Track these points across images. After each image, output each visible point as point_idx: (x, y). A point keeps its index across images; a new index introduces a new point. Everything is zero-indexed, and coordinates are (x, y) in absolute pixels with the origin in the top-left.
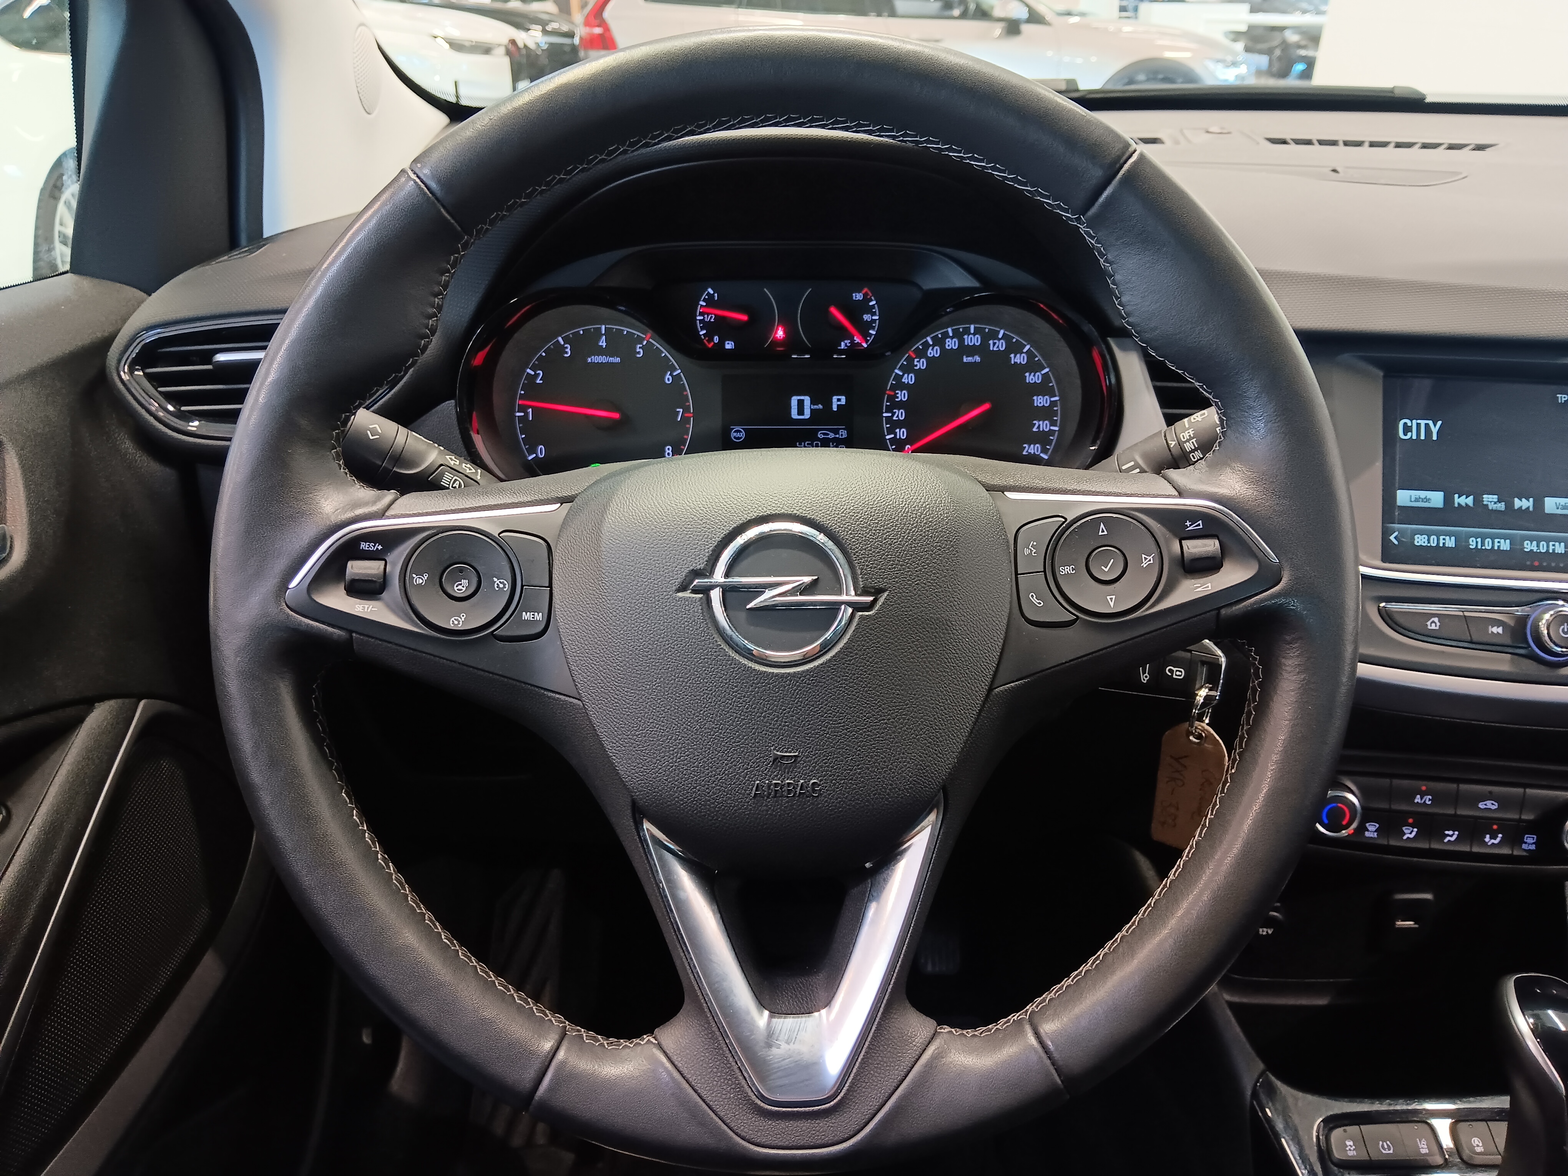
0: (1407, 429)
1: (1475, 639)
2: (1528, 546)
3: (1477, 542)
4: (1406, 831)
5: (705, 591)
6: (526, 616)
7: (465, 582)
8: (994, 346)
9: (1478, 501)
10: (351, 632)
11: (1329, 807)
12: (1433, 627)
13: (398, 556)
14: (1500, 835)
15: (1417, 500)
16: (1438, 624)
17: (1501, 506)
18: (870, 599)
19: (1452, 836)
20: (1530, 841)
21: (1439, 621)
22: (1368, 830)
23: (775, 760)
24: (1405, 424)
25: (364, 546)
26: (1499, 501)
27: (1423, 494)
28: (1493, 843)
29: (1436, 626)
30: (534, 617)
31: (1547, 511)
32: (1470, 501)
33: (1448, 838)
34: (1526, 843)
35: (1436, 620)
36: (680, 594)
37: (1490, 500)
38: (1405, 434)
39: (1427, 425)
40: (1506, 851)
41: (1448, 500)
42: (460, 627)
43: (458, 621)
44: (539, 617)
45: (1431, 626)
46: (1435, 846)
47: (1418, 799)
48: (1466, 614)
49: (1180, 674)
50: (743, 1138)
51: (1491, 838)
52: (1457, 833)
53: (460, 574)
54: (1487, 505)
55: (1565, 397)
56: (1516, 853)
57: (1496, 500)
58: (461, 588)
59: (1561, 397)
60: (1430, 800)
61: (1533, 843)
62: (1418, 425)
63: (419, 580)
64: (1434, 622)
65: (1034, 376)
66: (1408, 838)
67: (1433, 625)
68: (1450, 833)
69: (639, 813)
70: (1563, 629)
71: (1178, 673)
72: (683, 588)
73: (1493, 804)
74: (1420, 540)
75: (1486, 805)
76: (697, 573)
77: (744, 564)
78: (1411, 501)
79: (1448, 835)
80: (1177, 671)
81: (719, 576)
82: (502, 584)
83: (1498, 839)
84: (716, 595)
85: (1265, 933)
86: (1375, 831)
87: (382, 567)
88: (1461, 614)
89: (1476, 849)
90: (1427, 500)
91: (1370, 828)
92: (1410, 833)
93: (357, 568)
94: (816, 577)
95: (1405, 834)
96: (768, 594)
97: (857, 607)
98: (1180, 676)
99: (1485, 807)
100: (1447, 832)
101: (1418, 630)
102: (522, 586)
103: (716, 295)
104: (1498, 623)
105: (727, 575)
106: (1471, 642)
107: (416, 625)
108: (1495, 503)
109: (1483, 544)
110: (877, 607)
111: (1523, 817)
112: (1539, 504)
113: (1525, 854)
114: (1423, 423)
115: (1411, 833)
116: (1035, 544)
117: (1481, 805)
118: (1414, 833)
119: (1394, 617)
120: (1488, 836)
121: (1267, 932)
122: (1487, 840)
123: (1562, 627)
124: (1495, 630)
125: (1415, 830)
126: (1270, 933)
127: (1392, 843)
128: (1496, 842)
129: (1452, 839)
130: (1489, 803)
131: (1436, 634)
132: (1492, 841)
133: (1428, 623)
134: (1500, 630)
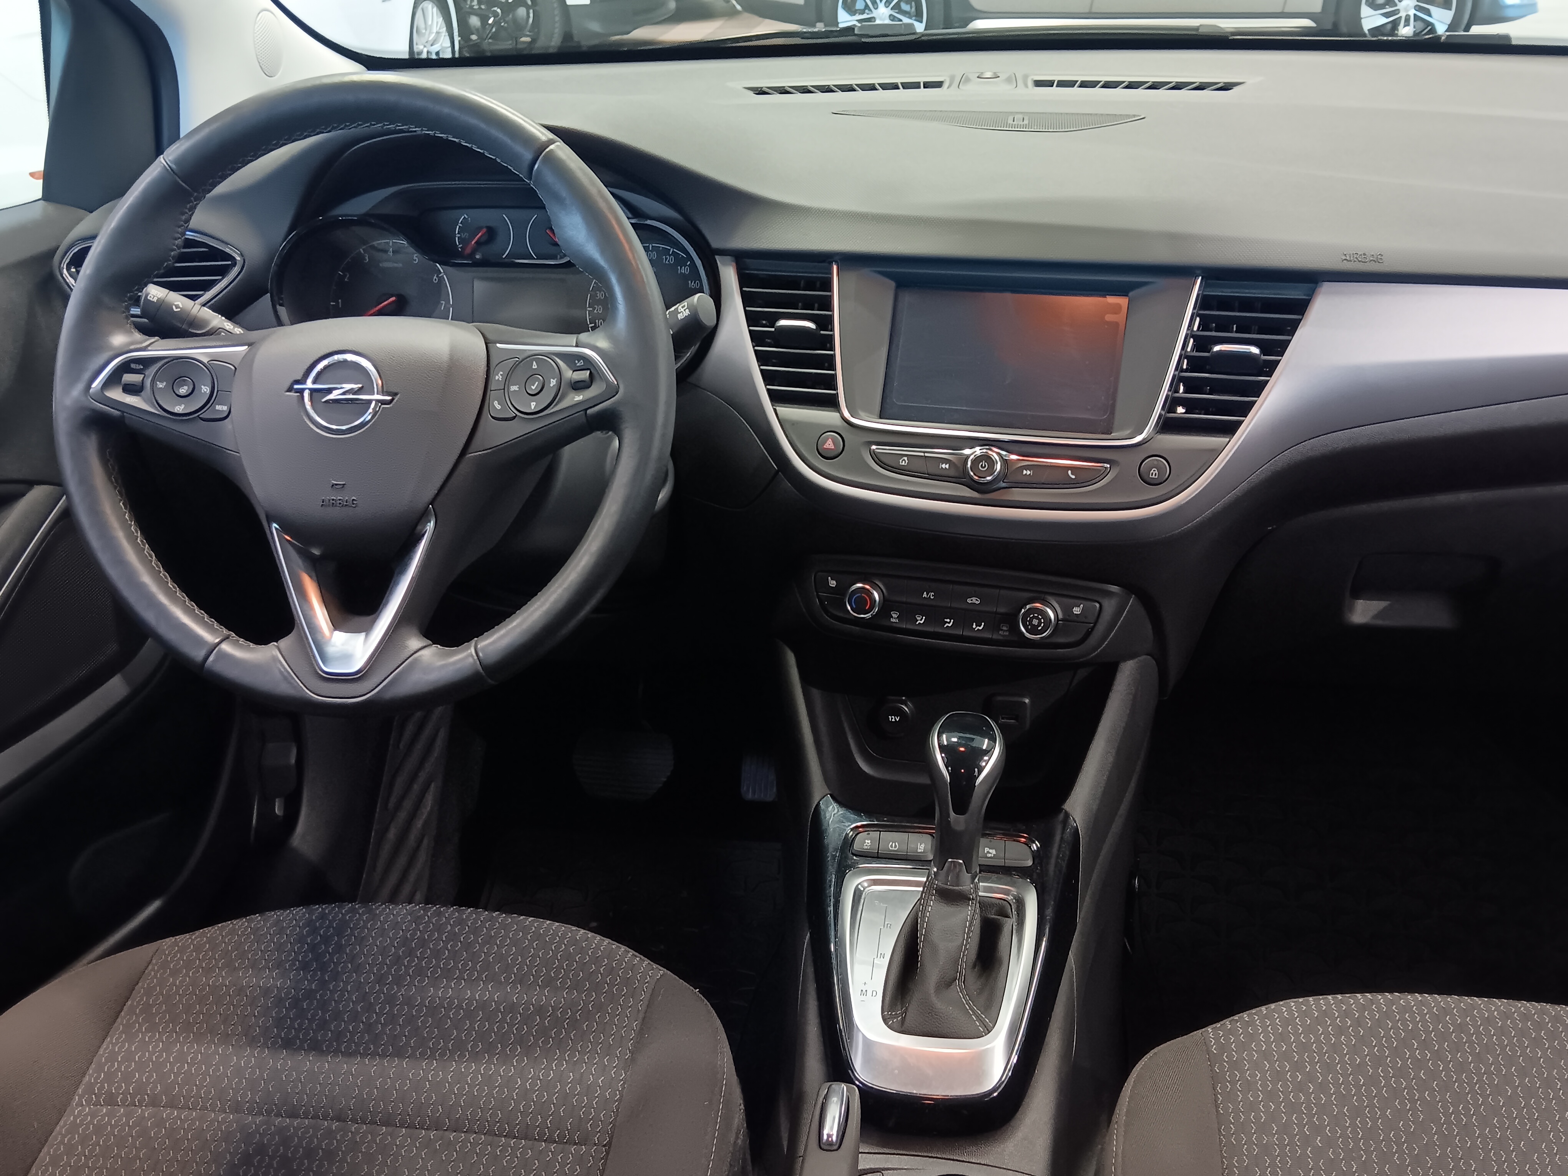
1: (930, 472)
4: (918, 618)
5: (301, 391)
6: (218, 407)
7: (186, 388)
8: (666, 261)
10: (123, 412)
11: (856, 596)
12: (903, 464)
13: (152, 370)
14: (983, 624)
16: (907, 461)
18: (389, 398)
19: (949, 622)
20: (1005, 628)
21: (908, 460)
22: (892, 617)
23: (333, 486)
25: (133, 366)
28: (978, 629)
30: (222, 408)
33: (947, 624)
34: (1002, 630)
35: (906, 458)
36: (288, 393)
40: (988, 635)
42: (181, 412)
43: (179, 409)
44: (225, 408)
46: (938, 630)
47: (925, 595)
48: (926, 455)
50: (311, 691)
51: (977, 626)
52: (952, 621)
53: (184, 383)
56: (995, 637)
58: (183, 391)
60: (933, 596)
61: (1007, 631)
63: (161, 385)
64: (904, 460)
65: (695, 283)
66: (919, 623)
67: (904, 462)
68: (948, 620)
69: (270, 519)
70: (982, 465)
72: (290, 389)
73: (976, 600)
75: (972, 600)
76: (297, 382)
77: (324, 377)
79: (947, 622)
81: (309, 384)
82: (206, 389)
83: (982, 626)
84: (306, 394)
85: (893, 720)
86: (897, 618)
87: (141, 378)
88: (922, 454)
89: (966, 633)
91: (893, 615)
93: (128, 378)
94: (360, 386)
95: (917, 620)
96: (335, 392)
97: (383, 402)
99: (971, 602)
100: (946, 620)
101: (893, 465)
102: (218, 391)
103: (469, 219)
104: (946, 461)
105: (314, 382)
106: (927, 474)
107: (158, 411)
110: (393, 403)
111: (998, 611)
113: (1001, 638)
115: (921, 620)
116: (502, 373)
117: (969, 601)
118: (923, 620)
119: (878, 455)
120: (974, 624)
121: (895, 719)
122: (974, 626)
123: (981, 463)
124: (944, 466)
125: (924, 618)
126: (897, 720)
127: (909, 626)
128: (981, 628)
129: (950, 625)
130: (974, 599)
131: (906, 468)
132: (978, 628)
133: (901, 461)
134: (947, 466)
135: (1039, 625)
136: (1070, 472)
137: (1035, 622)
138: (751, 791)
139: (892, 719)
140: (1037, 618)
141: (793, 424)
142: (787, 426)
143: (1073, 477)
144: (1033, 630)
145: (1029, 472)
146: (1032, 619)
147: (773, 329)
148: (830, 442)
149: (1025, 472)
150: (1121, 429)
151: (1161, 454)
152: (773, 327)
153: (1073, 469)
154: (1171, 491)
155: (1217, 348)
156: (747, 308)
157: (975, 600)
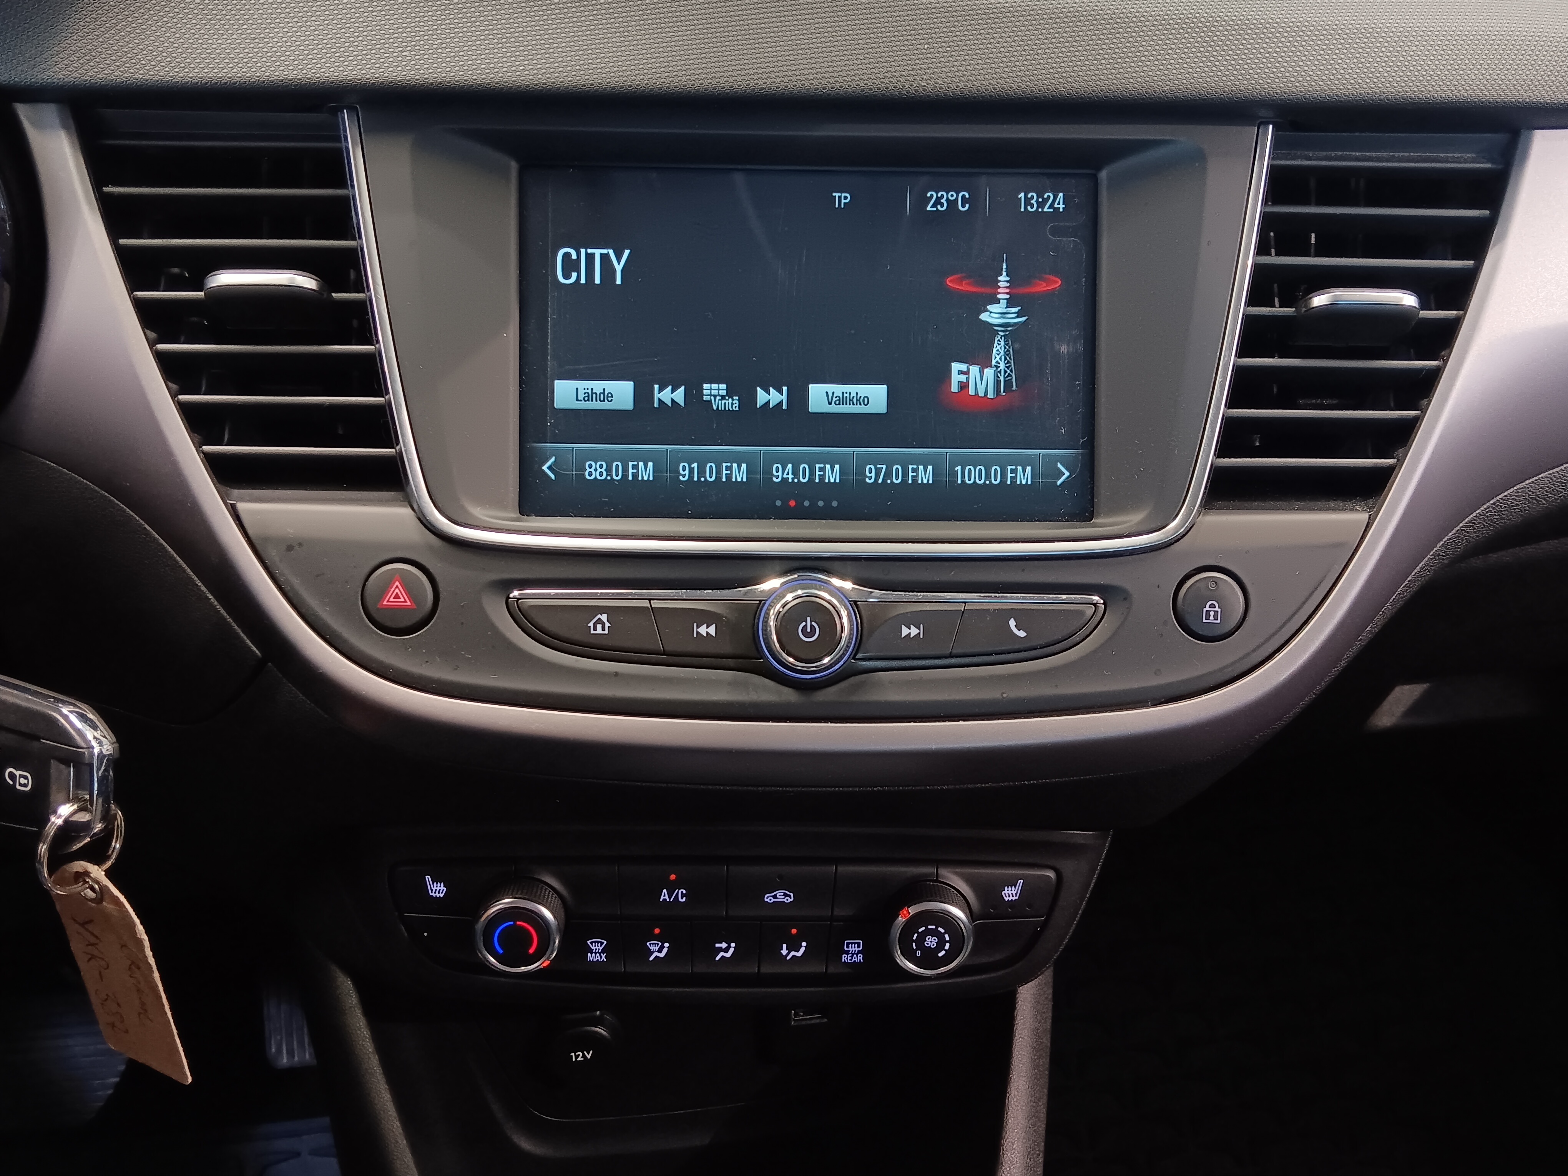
0: (570, 266)
1: (669, 648)
2: (781, 473)
3: (691, 471)
4: (652, 948)
9: (694, 395)
11: (502, 926)
12: (599, 630)
14: (804, 944)
15: (588, 397)
16: (608, 624)
17: (733, 404)
19: (726, 950)
20: (853, 949)
21: (612, 620)
22: (591, 952)
24: (567, 256)
26: (730, 394)
27: (598, 386)
28: (794, 957)
29: (603, 629)
31: (812, 408)
32: (679, 396)
33: (722, 954)
34: (847, 952)
35: (604, 617)
37: (713, 391)
38: (567, 276)
39: (605, 258)
40: (815, 967)
41: (642, 395)
45: (595, 629)
46: (701, 968)
47: (664, 896)
48: (656, 604)
49: (26, 781)
51: (789, 950)
52: (733, 945)
54: (710, 401)
55: (846, 198)
56: (832, 970)
57: (724, 393)
59: (840, 197)
60: (683, 895)
61: (859, 952)
62: (590, 258)
64: (599, 621)
66: (657, 958)
67: (599, 627)
68: (724, 945)
70: (805, 627)
71: (23, 781)
73: (785, 895)
74: (595, 471)
75: (775, 897)
78: (577, 400)
79: (721, 950)
80: (21, 776)
83: (802, 950)
86: (603, 951)
88: (646, 604)
89: (767, 968)
90: (606, 396)
92: (658, 951)
95: (650, 953)
98: (25, 785)
99: (774, 900)
100: (718, 945)
101: (574, 637)
104: (706, 617)
106: (664, 653)
108: (723, 398)
109: (701, 472)
111: (837, 912)
112: (799, 398)
113: (847, 970)
114: (598, 252)
115: (660, 951)
117: (768, 899)
118: (665, 950)
119: (533, 614)
120: (784, 946)
121: (584, 1056)
122: (784, 952)
123: (804, 624)
124: (703, 630)
125: (667, 945)
126: (589, 1057)
127: (632, 968)
128: (799, 954)
129: (728, 955)
130: (779, 894)
131: (604, 642)
132: (793, 953)
133: (591, 624)
134: (712, 630)
135: (940, 946)
136: (1012, 623)
137: (931, 942)
138: (285, 1051)
139: (578, 1056)
140: (935, 933)
141: (290, 548)
142: (273, 554)
143: (1022, 634)
144: (929, 959)
145: (914, 631)
146: (922, 937)
147: (201, 294)
148: (397, 588)
149: (905, 631)
150: (1119, 507)
151: (1222, 564)
152: (200, 289)
153: (1024, 617)
154: (1254, 650)
155: (1320, 300)
156: (122, 241)
157: (785, 897)
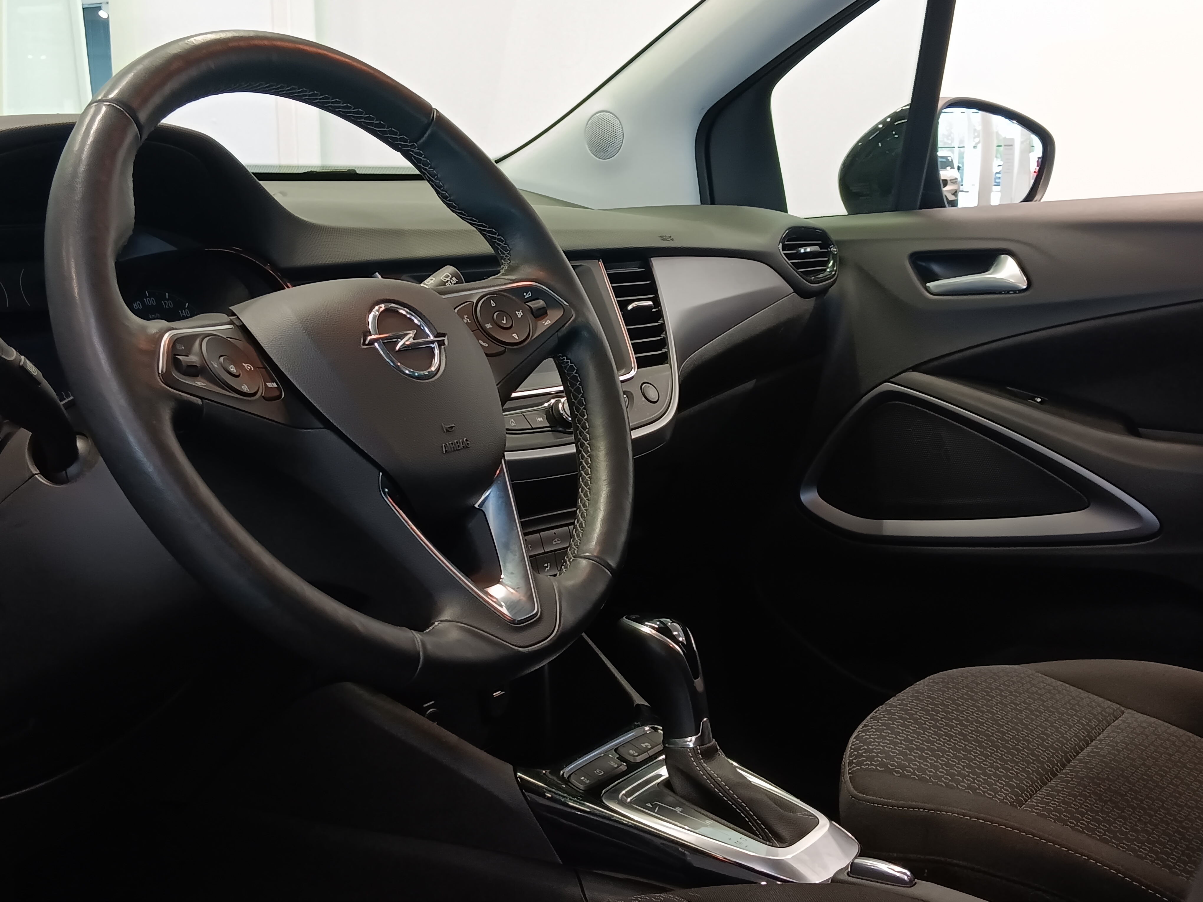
1: (533, 426)
5: (374, 343)
6: (269, 385)
12: (513, 424)
18: (443, 338)
25: (178, 346)
30: (272, 385)
35: (513, 420)
36: (364, 347)
42: (249, 391)
43: (245, 388)
44: (275, 385)
48: (524, 414)
58: (233, 369)
63: (215, 365)
76: (365, 334)
82: (249, 367)
84: (380, 345)
96: (402, 341)
97: (440, 343)
116: (467, 316)
